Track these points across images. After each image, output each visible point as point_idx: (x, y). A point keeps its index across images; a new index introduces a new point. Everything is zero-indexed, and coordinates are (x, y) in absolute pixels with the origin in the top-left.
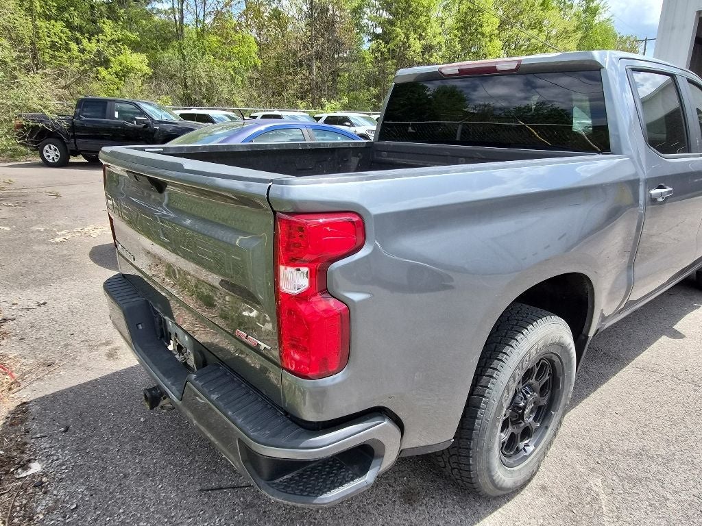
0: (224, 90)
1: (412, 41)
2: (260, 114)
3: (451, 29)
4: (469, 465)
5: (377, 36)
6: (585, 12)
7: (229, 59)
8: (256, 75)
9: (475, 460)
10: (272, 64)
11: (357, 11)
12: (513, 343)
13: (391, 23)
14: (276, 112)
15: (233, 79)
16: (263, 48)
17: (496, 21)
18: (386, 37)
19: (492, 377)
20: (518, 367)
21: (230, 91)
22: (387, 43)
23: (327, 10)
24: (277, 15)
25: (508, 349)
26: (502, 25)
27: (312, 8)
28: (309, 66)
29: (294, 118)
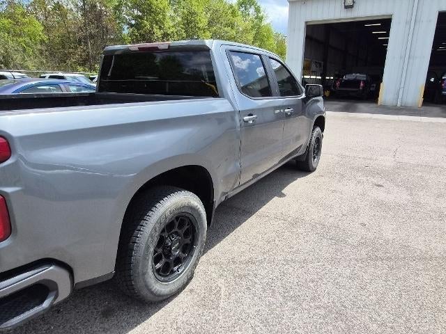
0: (18, 58)
1: (155, 30)
2: (48, 75)
3: (179, 23)
4: (132, 285)
5: (132, 26)
6: (256, 18)
7: (20, 36)
8: (44, 48)
9: (135, 282)
10: (57, 40)
11: (117, 8)
12: (154, 209)
13: (141, 18)
14: (60, 74)
15: (24, 50)
16: (47, 29)
17: (207, 20)
18: (138, 26)
19: (140, 230)
20: (157, 222)
21: (24, 59)
22: (138, 30)
23: (95, 6)
24: (58, 7)
25: (150, 213)
26: (210, 23)
27: (84, 4)
28: (86, 43)
29: (75, 78)
